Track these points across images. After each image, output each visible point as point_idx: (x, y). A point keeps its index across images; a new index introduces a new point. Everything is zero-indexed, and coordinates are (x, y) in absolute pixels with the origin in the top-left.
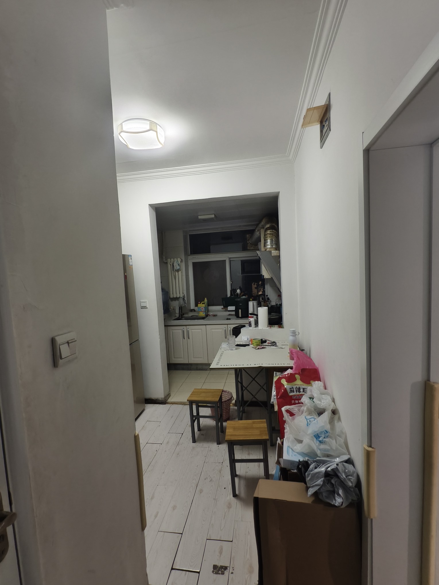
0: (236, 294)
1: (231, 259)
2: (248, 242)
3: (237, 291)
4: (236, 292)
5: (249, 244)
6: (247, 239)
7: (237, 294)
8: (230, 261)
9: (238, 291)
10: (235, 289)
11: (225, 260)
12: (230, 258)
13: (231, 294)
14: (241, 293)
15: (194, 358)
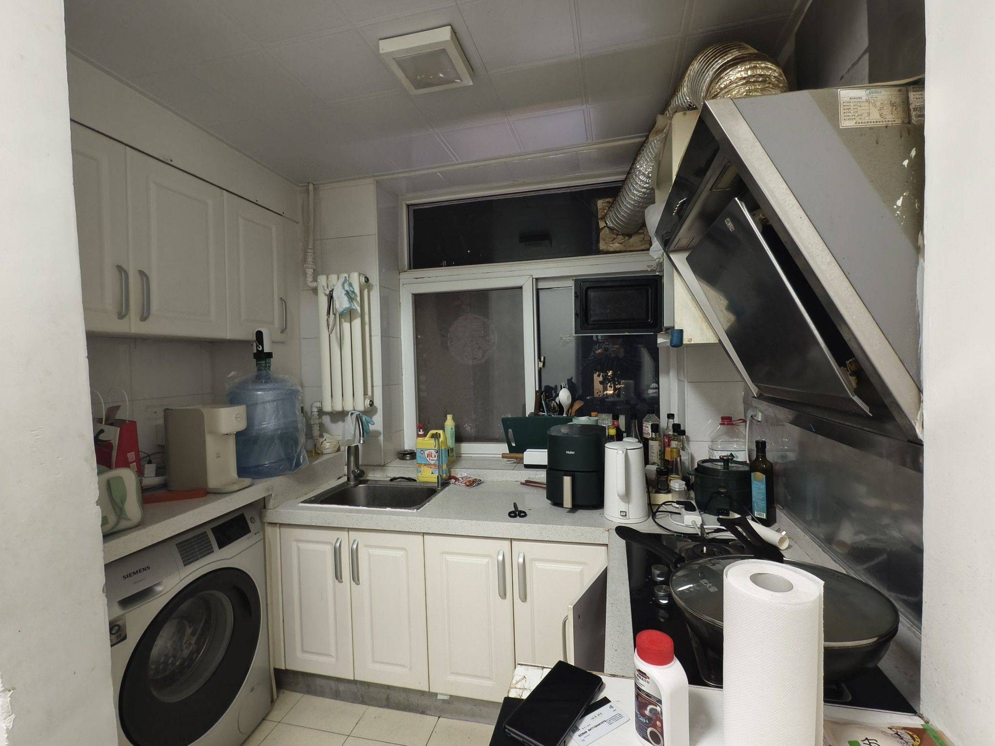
0: (553, 404)
1: (541, 285)
2: (602, 224)
3: (557, 395)
4: (554, 400)
5: (607, 230)
6: (600, 217)
7: (560, 406)
8: (538, 290)
9: (564, 396)
10: (553, 385)
11: (521, 288)
12: (537, 279)
13: (539, 406)
14: (574, 400)
15: (374, 662)
